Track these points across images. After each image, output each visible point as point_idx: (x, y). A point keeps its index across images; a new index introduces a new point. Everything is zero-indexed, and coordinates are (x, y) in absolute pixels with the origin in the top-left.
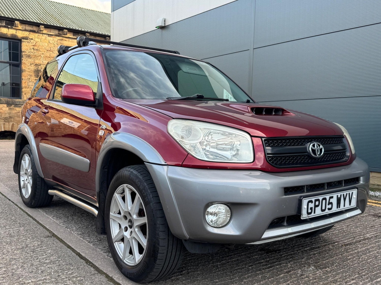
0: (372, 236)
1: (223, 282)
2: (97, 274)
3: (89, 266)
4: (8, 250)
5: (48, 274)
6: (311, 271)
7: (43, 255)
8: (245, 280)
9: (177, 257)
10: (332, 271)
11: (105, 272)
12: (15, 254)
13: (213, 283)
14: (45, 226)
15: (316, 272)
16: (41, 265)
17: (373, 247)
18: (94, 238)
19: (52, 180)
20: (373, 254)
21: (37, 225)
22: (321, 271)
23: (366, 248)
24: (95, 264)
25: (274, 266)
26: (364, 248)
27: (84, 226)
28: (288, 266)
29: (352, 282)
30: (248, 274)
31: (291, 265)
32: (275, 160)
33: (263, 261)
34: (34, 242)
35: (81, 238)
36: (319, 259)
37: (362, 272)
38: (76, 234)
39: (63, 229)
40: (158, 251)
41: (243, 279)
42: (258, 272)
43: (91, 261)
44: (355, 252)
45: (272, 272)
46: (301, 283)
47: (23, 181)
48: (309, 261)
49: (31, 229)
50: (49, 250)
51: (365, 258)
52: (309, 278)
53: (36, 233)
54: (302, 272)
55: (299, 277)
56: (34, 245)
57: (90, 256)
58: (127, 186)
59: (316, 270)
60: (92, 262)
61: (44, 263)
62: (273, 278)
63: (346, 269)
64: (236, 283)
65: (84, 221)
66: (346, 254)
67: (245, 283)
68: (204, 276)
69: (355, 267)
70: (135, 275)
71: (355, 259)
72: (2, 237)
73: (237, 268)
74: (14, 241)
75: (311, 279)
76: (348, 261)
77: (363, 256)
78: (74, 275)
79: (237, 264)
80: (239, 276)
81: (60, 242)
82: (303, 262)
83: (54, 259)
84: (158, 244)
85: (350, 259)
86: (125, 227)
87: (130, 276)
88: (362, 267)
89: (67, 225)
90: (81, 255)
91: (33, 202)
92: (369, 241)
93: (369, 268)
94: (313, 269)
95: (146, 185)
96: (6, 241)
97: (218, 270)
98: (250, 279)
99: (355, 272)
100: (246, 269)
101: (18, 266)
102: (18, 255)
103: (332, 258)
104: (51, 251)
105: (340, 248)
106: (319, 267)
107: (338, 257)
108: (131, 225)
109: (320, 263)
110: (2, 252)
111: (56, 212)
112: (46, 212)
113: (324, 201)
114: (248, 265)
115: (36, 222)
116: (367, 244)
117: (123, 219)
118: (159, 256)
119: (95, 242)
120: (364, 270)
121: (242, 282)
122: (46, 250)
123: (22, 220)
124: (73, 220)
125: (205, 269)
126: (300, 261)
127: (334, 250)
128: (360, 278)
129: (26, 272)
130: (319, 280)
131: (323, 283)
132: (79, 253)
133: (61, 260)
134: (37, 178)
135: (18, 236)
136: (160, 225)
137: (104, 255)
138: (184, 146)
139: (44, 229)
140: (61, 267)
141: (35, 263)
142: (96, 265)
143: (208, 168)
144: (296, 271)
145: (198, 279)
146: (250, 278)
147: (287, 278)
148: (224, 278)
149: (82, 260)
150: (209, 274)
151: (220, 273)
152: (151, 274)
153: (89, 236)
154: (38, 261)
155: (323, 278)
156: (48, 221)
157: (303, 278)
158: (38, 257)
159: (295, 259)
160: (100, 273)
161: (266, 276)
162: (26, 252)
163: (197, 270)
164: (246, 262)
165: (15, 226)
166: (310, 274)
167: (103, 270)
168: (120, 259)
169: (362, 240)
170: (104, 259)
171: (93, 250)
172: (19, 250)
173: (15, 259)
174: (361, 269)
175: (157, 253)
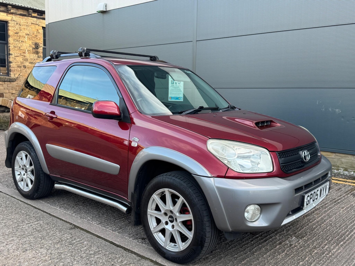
0: (320, 207)
1: (241, 257)
2: (141, 259)
3: (129, 253)
4: (48, 245)
5: (103, 264)
6: (294, 240)
7: (83, 247)
8: (255, 253)
9: (215, 243)
10: (308, 239)
11: (148, 257)
12: (57, 249)
13: (235, 258)
14: (60, 218)
15: (299, 241)
16: (89, 256)
17: (325, 216)
18: (114, 226)
19: (59, 176)
20: (328, 222)
21: (52, 218)
22: (302, 240)
23: (321, 217)
24: (134, 250)
25: (268, 240)
26: (320, 218)
27: (95, 216)
28: (277, 238)
29: (326, 247)
30: (254, 248)
31: (279, 237)
32: (285, 168)
33: (257, 236)
34: (65, 235)
35: (103, 228)
36: (295, 230)
37: (328, 238)
38: (95, 223)
39: (79, 220)
40: (205, 241)
41: (254, 253)
42: (260, 246)
43: (128, 248)
44: (315, 222)
45: (269, 244)
46: (293, 251)
47: (20, 176)
48: (289, 232)
49: (50, 222)
50: (84, 242)
51: (325, 227)
52: (297, 247)
53: (58, 226)
54: (289, 243)
55: (290, 247)
56: (67, 238)
57: (124, 244)
58: (168, 190)
59: (298, 240)
60: (130, 249)
61: (90, 254)
62: (273, 249)
63: (317, 237)
64: (250, 256)
65: (91, 210)
66: (310, 224)
67: (257, 256)
68: (224, 253)
69: (321, 234)
70: (181, 259)
71: (319, 227)
72: (30, 232)
73: (243, 244)
74: (45, 236)
75: (299, 248)
76: (315, 230)
77: (322, 225)
78: (125, 262)
79: (242, 240)
80: (249, 251)
81: (87, 233)
82: (285, 234)
83: (95, 250)
84: (205, 236)
85: (315, 228)
86: (165, 221)
87: (175, 259)
88: (326, 234)
89: (80, 216)
90: (115, 243)
91: (36, 195)
92: (319, 211)
93: (331, 234)
94: (295, 239)
95: (191, 191)
96: (38, 236)
97: (231, 247)
98: (259, 252)
99: (324, 239)
100: (250, 244)
101: (71, 259)
102: (61, 249)
103: (303, 228)
104: (86, 242)
105: (304, 219)
106: (298, 237)
107: (306, 227)
108: (173, 220)
109: (297, 233)
110: (44, 247)
111: (59, 203)
112: (48, 203)
113: (314, 194)
114: (249, 240)
115: (48, 215)
116: (320, 214)
117: (164, 216)
118: (206, 245)
119: (117, 230)
120: (328, 236)
121: (254, 255)
122: (81, 242)
123: (34, 214)
124: (81, 210)
125: (221, 247)
126: (282, 233)
127: (300, 221)
128: (330, 243)
129: (82, 264)
130: (304, 248)
131: (308, 250)
132: (111, 242)
133: (102, 250)
134: (41, 174)
135: (44, 230)
136: (207, 222)
137: (135, 241)
138: (224, 162)
139: (61, 221)
140: (108, 257)
141: (82, 255)
142: (135, 252)
143: (244, 178)
144: (285, 242)
145: (222, 256)
146: (257, 251)
147: (282, 248)
148: (240, 253)
149: (119, 248)
150: (227, 251)
151: (234, 249)
152: (197, 258)
153: (108, 225)
154: (84, 253)
155: (306, 246)
156: (60, 213)
157: (293, 247)
158: (80, 249)
159: (279, 232)
160: (143, 258)
161: (268, 248)
162: (66, 246)
163: (216, 249)
164: (246, 238)
165: (33, 220)
166: (295, 243)
167: (145, 256)
168: (161, 247)
169: (314, 210)
170: (138, 246)
171: (122, 238)
172: (58, 244)
173: (62, 253)
174: (326, 235)
175: (204, 242)
